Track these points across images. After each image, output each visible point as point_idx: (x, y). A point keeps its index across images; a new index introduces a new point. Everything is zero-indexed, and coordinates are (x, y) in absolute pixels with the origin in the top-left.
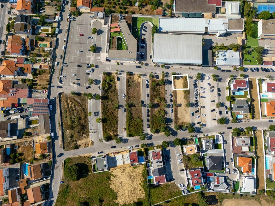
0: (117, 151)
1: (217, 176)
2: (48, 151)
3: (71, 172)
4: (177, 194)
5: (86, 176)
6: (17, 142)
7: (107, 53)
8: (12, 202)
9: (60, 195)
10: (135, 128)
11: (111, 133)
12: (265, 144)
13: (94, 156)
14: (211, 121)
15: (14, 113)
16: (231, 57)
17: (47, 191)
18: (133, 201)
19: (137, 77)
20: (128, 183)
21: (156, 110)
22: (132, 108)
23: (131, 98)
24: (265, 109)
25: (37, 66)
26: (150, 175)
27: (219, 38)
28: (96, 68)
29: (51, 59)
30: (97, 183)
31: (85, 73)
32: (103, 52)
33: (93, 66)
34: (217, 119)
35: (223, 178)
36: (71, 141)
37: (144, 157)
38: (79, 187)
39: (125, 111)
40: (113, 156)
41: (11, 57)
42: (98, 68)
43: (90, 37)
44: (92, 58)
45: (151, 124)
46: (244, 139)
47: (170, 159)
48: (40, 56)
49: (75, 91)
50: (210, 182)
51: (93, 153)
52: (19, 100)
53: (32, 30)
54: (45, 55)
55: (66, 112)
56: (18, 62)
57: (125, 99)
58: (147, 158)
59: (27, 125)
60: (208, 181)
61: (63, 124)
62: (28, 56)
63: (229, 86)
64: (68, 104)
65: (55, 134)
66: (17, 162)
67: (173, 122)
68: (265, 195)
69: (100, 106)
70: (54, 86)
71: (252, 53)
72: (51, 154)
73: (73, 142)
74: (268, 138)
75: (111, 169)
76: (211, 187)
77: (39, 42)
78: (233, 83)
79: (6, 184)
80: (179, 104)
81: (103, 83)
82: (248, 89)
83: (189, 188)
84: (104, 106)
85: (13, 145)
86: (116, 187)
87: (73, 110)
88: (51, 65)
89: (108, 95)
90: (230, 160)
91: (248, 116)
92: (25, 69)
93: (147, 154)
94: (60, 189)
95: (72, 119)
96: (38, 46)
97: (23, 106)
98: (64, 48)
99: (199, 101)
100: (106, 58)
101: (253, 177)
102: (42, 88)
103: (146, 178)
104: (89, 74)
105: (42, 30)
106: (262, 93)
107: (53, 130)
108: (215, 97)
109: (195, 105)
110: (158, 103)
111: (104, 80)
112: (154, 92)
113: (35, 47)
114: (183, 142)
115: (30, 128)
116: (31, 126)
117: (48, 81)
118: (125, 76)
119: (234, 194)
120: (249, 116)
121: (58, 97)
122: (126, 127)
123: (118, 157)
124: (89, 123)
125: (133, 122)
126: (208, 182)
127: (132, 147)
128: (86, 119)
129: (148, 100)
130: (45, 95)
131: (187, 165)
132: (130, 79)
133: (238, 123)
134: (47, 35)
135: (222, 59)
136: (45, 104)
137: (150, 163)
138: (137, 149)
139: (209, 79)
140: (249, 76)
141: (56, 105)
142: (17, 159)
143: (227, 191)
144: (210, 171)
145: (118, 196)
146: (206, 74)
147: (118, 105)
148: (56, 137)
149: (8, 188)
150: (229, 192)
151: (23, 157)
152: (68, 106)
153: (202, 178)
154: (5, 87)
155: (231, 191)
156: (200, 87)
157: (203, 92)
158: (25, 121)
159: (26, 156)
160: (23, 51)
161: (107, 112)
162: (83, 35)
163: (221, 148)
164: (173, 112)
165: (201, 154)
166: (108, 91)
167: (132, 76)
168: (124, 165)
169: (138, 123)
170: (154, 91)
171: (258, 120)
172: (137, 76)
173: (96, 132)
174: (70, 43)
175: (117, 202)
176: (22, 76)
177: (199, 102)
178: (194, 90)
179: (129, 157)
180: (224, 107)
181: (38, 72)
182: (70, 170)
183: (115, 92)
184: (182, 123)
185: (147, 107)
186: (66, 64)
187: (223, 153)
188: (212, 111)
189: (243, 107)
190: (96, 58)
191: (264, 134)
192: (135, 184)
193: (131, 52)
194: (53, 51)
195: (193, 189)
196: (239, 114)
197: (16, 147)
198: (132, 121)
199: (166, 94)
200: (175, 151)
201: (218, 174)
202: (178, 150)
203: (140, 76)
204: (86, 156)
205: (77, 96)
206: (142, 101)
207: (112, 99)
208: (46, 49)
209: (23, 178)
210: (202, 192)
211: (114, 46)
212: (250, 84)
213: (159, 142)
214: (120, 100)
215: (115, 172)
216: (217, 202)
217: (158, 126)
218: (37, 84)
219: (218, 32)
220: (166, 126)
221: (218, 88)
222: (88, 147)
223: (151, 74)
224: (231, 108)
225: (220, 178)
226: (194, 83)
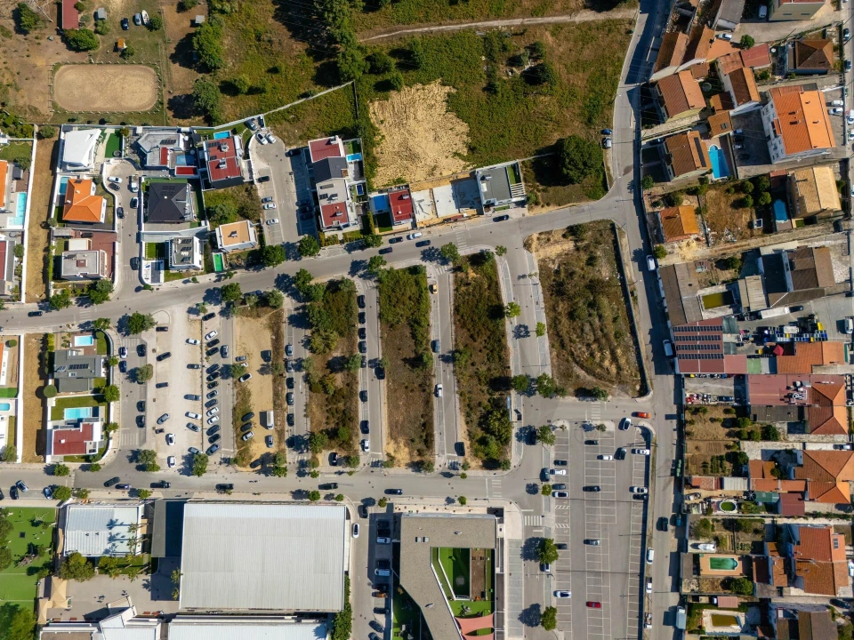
0: (454, 224)
1: (167, 169)
2: (659, 214)
3: (582, 155)
4: (279, 117)
5: (538, 152)
6: (760, 239)
7: (502, 540)
8: (741, 69)
9: (608, 98)
10: (403, 294)
11: (474, 275)
12: (21, 262)
13: (520, 209)
14: (173, 322)
15: (781, 328)
16: (90, 533)
17: (646, 107)
18: (402, 92)
19: (398, 456)
20: (417, 140)
21: (340, 350)
22: (413, 355)
23: (416, 385)
24: (6, 365)
25: (734, 485)
26: (355, 163)
27: (125, 605)
28: (535, 485)
29: (689, 511)
30: (506, 134)
31: (569, 464)
32: (517, 542)
33: (545, 492)
34: (152, 330)
35: (148, 164)
36: (592, 249)
37: (373, 211)
38: (558, 122)
39: (434, 344)
40: (464, 209)
41: (828, 516)
42: (528, 486)
43: (563, 595)
44: (551, 521)
45: (354, 307)
46: (79, 272)
47: (297, 208)
48: (731, 525)
49: (595, 403)
50: (187, 154)
51: (524, 215)
52: (773, 369)
53: (772, 621)
54: (713, 526)
55: (618, 335)
56: (799, 499)
57: (434, 383)
58: (365, 207)
59: (735, 291)
60: (193, 154)
61: (622, 299)
62: (768, 521)
63: (107, 435)
64: (614, 359)
65: (643, 267)
66: (748, 182)
67: (286, 315)
68: (39, 126)
69: (511, 358)
70: (668, 417)
71: (23, 551)
72: (648, 209)
73: (586, 248)
74: (10, 279)
75: (468, 175)
76: (184, 140)
77: (741, 575)
78: (95, 446)
79: (769, 119)
80: (267, 373)
81: (508, 431)
82: (50, 425)
83: (246, 135)
84: (500, 358)
85: (769, 229)
86: (451, 126)
87: (596, 340)
88: (686, 492)
89: (490, 394)
90: (126, 213)
91: (61, 341)
92: (772, 472)
93: (364, 220)
94: (612, 116)
95: (595, 313)
96: (739, 559)
97: (757, 352)
98: (648, 555)
99: (205, 386)
100: (501, 521)
101: (65, 171)
102: (705, 411)
103: (368, 154)
104: (556, 463)
105: (736, 621)
106: (11, 417)
107: (651, 278)
108: (154, 400)
109: (217, 373)
110: (331, 373)
111: (506, 441)
112: (343, 408)
113: (750, 555)
114: (258, 258)
115: (723, 282)
116: (722, 289)
117: (688, 434)
118: (437, 457)
119: (123, 124)
120: (57, 345)
121: (648, 382)
122: (430, 294)
123: (447, 207)
124: (542, 305)
125: (410, 310)
126: (192, 152)
127: (408, 237)
128: (552, 314)
129: (365, 383)
130: (692, 388)
131: (250, 194)
132: (423, 450)
133: (91, 320)
134: (715, 601)
135: (121, 524)
136: (687, 357)
137: (358, 197)
138: (394, 234)
139: (169, 459)
140: (42, 471)
141: (651, 355)
142: (750, 190)
143: (140, 130)
144: (186, 181)
145: (444, 103)
146: (178, 473)
147: (457, 362)
148: (641, 258)
149: (763, 110)
150: (135, 129)
151: (733, 197)
152: (613, 353)
153: (207, 159)
154: (828, 410)
155: (131, 132)
156: (200, 429)
157: (190, 415)
158: (744, 304)
159: (723, 199)
160: (791, 542)
161: (489, 338)
162: (589, 604)
163: (149, 245)
164: (287, 347)
165: (206, 225)
166: (489, 408)
167: (417, 459)
168: (431, 187)
169: (393, 309)
170: (344, 411)
171: (32, 331)
172: (399, 461)
173: (520, 277)
174: (632, 574)
175: (447, 88)
176: (778, 452)
177: (205, 381)
178: (220, 421)
179: (418, 208)
180: (128, 368)
181: (728, 465)
182: (585, 164)
183: (469, 405)
184: (259, 316)
185: (367, 360)
186: (636, 497)
187: (143, 231)
188: (167, 355)
189: (72, 367)
190: (538, 521)
191: (20, 292)
192: (398, 138)
193: (419, 539)
194: (687, 542)
195: (235, 132)
196: (86, 348)
197: (759, 224)
198: (412, 314)
199: (306, 405)
201: (164, 174)
202: (273, 235)
203: (391, 461)
204: (543, 206)
205: (588, 388)
206: (383, 378)
207: (475, 381)
208: (711, 548)
209: (723, 140)
210: (209, 126)
211: (479, 564)
212: (41, 444)
213: (328, 255)
214: (450, 377)
215: (458, 168)
216: (170, 101)
217: (331, 303)
218: (724, 425)
219: (126, 623)
220: (308, 304)
221: (143, 429)
222: (540, 234)
223: (352, 469)
224: (107, 365)
225: (157, 163)
226: (216, 443)
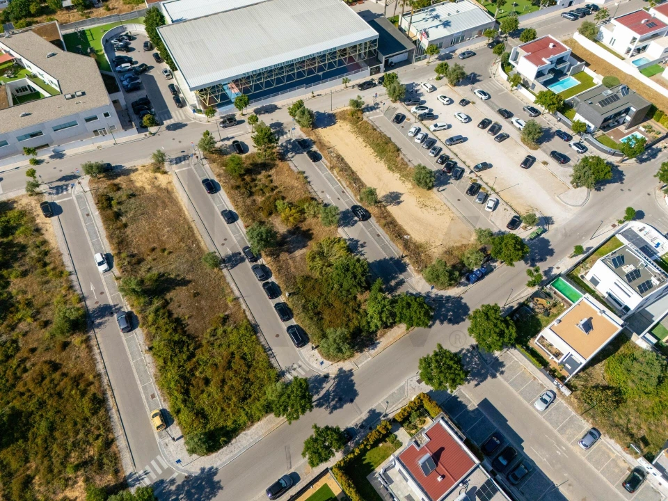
10: (224, 382)
14: (554, 199)
16: (455, 13)
19: (149, 175)
21: (298, 259)
22: (169, 294)
23: (149, 258)
39: (131, 323)
45: (308, 322)
57: (116, 271)
63: (516, 79)
67: (412, 268)
78: (518, 61)
80: (387, 196)
91: (656, 129)
99: (452, 156)
109: (449, 172)
110: (296, 228)
112: (255, 197)
118: (87, 189)
120: (658, 125)
122: (166, 405)
125: (199, 360)
129: (235, 231)
132: (112, 190)
135: (437, 26)
146: (417, 82)
147: (81, 313)
167: (120, 181)
169: (233, 348)
170: (252, 194)
172: (146, 170)
177: (455, 160)
180: (556, 138)
183: (46, 265)
184: (448, 252)
185: (246, 260)
188: (526, 165)
189: (616, 97)
193: (79, 94)
196: (620, 134)
198: (192, 355)
199: (309, 182)
200: (516, 394)
202: (528, 378)
203: (158, 168)
207: (38, 300)
213: (402, 388)
217: (349, 311)
